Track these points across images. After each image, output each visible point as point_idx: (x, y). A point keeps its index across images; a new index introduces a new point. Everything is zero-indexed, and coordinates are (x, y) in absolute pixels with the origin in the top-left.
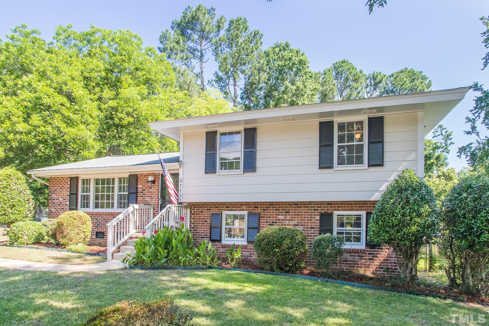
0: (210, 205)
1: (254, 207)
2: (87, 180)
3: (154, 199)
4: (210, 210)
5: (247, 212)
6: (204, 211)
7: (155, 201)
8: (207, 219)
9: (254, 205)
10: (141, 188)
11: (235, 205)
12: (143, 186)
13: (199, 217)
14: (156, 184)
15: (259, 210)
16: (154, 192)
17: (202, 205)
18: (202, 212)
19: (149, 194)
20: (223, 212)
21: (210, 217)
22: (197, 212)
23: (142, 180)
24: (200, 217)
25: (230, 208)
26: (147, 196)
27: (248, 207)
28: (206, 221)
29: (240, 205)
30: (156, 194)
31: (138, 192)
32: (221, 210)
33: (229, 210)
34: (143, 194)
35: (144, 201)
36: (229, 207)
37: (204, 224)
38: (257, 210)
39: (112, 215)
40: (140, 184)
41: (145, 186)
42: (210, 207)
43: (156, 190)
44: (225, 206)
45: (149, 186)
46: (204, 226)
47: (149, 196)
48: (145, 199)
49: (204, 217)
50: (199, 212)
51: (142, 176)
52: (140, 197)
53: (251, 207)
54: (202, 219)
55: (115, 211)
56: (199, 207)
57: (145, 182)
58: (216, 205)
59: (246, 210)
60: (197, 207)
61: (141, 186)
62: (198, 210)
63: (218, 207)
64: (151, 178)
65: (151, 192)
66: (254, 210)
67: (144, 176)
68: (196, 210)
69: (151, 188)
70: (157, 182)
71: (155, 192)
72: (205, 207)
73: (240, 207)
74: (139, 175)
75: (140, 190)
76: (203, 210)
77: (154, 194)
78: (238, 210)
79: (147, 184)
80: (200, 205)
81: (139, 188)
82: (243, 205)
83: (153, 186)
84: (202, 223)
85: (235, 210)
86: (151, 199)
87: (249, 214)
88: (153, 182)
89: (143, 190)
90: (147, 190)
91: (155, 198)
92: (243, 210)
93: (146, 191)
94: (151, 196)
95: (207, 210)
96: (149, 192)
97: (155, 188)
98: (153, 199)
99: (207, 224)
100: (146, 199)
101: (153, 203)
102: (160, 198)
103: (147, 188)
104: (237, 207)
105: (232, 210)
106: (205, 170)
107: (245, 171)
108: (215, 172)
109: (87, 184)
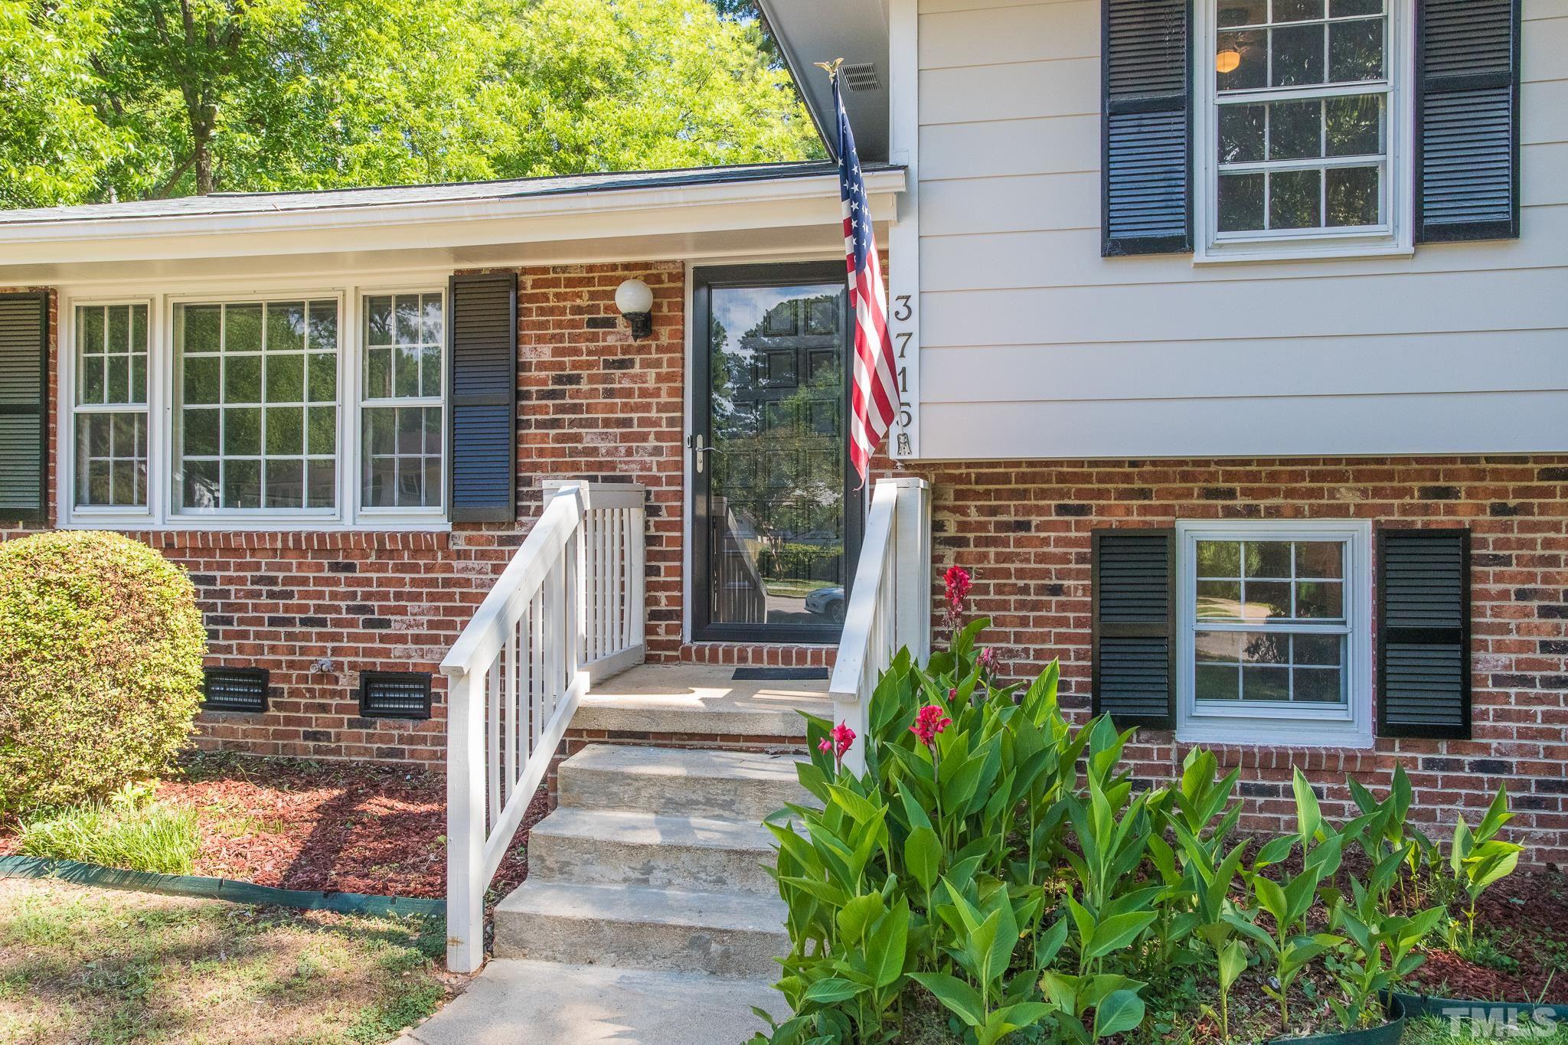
0: (1086, 478)
1: (1426, 493)
2: (119, 313)
3: (652, 443)
4: (1082, 510)
5: (1367, 524)
6: (1035, 520)
7: (657, 451)
8: (1061, 575)
9: (1419, 475)
10: (542, 366)
11: (1273, 477)
12: (556, 352)
13: (1001, 558)
14: (664, 340)
15: (1460, 513)
16: (644, 393)
17: (1022, 478)
18: (1025, 526)
19: (612, 408)
20: (1183, 525)
21: (1080, 558)
22: (983, 527)
23: (551, 311)
24: (1008, 558)
25: (1240, 502)
26: (591, 423)
27: (1377, 493)
28: (1056, 590)
29: (1315, 477)
30: (662, 408)
31: (527, 395)
32: (1166, 510)
33: (1230, 513)
34: (560, 409)
35: (574, 452)
36: (1230, 494)
37: (1036, 606)
38: (1450, 510)
39: (321, 551)
40: (540, 339)
41: (576, 352)
42: (1079, 495)
43: (659, 378)
44: (1196, 487)
45: (610, 350)
46: (1039, 621)
47: (607, 423)
48: (577, 438)
49: (1042, 558)
50: (1001, 526)
51: (555, 283)
52: (540, 424)
53: (1400, 493)
54: (1021, 574)
55: (347, 526)
56: (999, 495)
57: (573, 324)
58: (1127, 478)
59: (1361, 512)
60: (987, 494)
61: (546, 352)
62: (993, 511)
63: (1144, 494)
64: (630, 298)
65: (629, 393)
66: (1426, 510)
67: (570, 283)
68: (974, 516)
69: (623, 364)
70: (667, 321)
71: (657, 393)
72: (1042, 494)
73: (1311, 493)
74: (528, 280)
75: (536, 379)
76: (1028, 511)
77: (647, 407)
78: (1298, 513)
79: (594, 338)
80: (1005, 478)
81: (527, 366)
82: (1341, 477)
83: (641, 350)
84: (1021, 605)
85: (1274, 513)
86: (624, 438)
87: (1388, 540)
88: (644, 324)
89: (558, 380)
90: (592, 379)
91: (659, 436)
92: (1341, 511)
93: (584, 386)
94: (627, 422)
95: (1062, 510)
96: (610, 393)
97: (657, 364)
98: (644, 437)
99: (1062, 606)
100: (590, 437)
101: (644, 467)
102: (688, 431)
103: (590, 365)
104: (1290, 494)
105: (1251, 512)
106: (1106, 230)
107: (1426, 234)
108: (1181, 244)
109: (119, 343)
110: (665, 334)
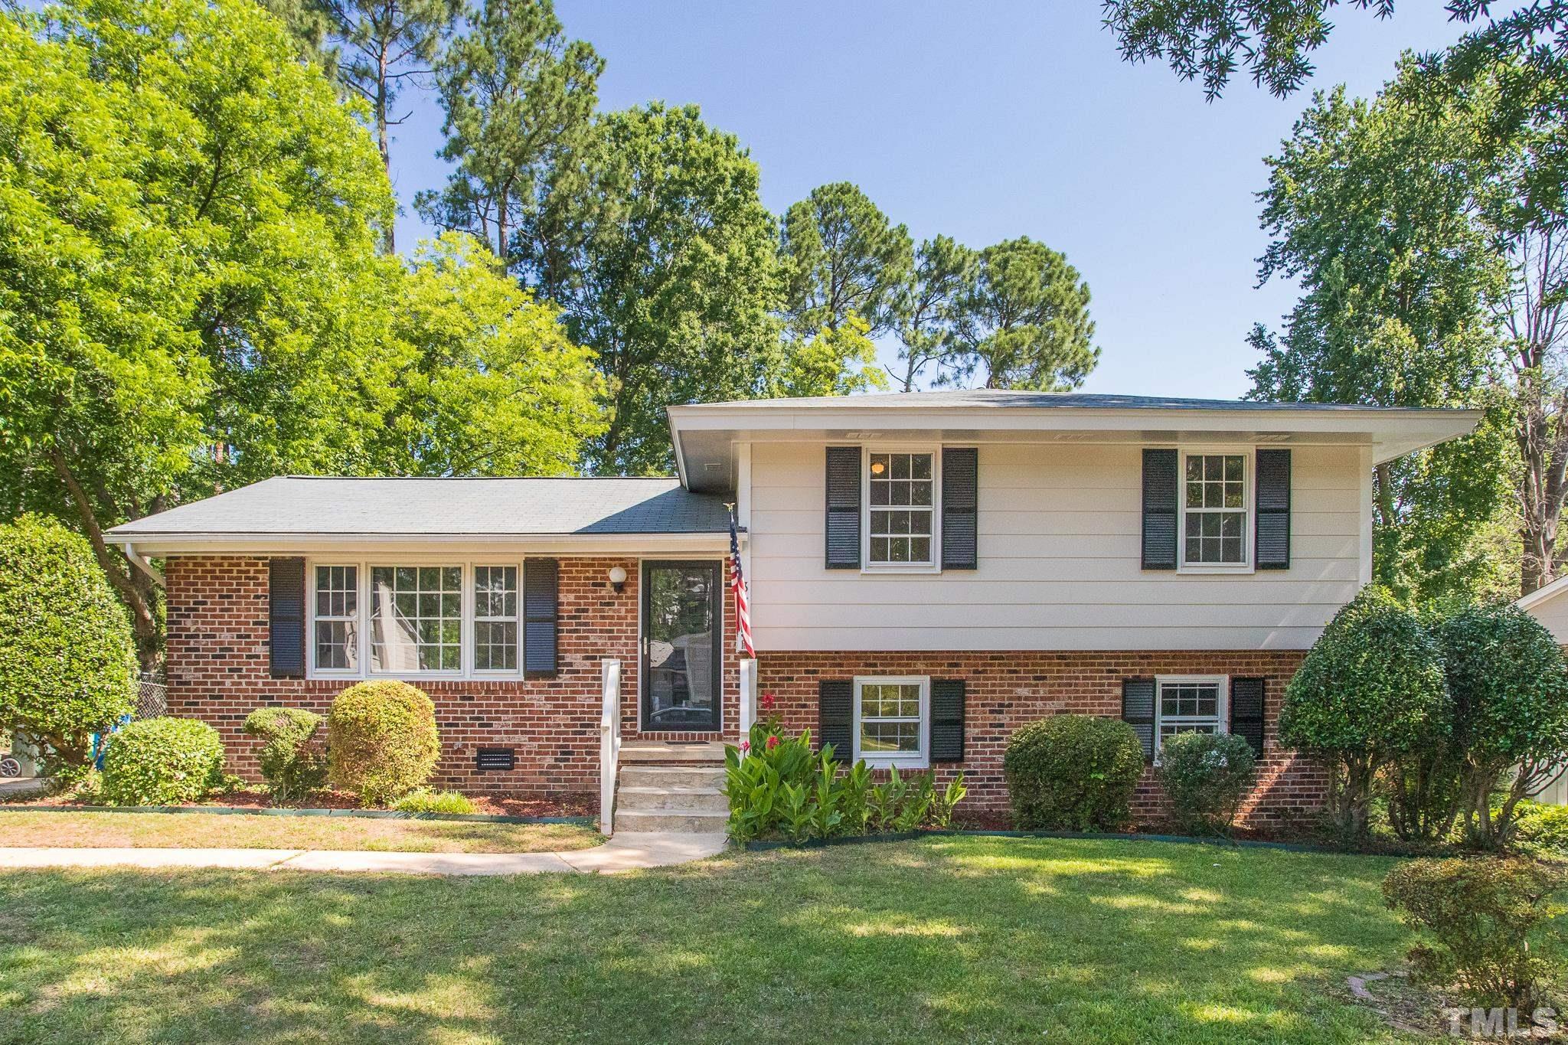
0: (817, 658)
1: (950, 665)
2: (338, 571)
3: (623, 641)
4: (815, 672)
5: (928, 678)
6: (796, 676)
7: (626, 645)
8: (807, 699)
9: (947, 658)
10: (569, 604)
11: (892, 658)
12: (576, 598)
13: (781, 692)
14: (629, 594)
15: (962, 673)
16: (619, 618)
17: (790, 658)
18: (791, 679)
19: (604, 624)
20: (856, 678)
21: (815, 692)
22: (773, 679)
23: (574, 578)
24: (784, 692)
25: (879, 669)
26: (594, 631)
27: (932, 665)
28: (804, 706)
29: (908, 658)
30: (628, 625)
31: (562, 617)
32: (849, 672)
33: (875, 673)
34: (577, 624)
35: (585, 644)
36: (875, 665)
37: (795, 713)
38: (958, 672)
39: (456, 691)
40: (568, 591)
41: (587, 598)
42: (814, 665)
43: (627, 611)
44: (862, 662)
45: (603, 597)
46: (797, 720)
47: (601, 631)
48: (587, 638)
49: (798, 692)
50: (781, 679)
51: (576, 565)
52: (569, 631)
53: (941, 665)
54: (789, 699)
55: (467, 678)
56: (780, 665)
57: (585, 585)
58: (834, 658)
59: (925, 673)
60: (775, 665)
61: (571, 598)
62: (778, 672)
63: (841, 665)
64: (616, 575)
65: (612, 617)
66: (949, 672)
67: (583, 565)
68: (769, 674)
69: (608, 604)
70: (631, 585)
71: (626, 618)
72: (799, 665)
73: (907, 665)
74: (563, 563)
75: (566, 610)
76: (793, 672)
77: (621, 625)
78: (901, 673)
79: (595, 591)
80: (783, 658)
81: (562, 604)
82: (917, 658)
83: (617, 598)
84: (790, 713)
85: (892, 673)
86: (610, 638)
87: (936, 684)
88: (620, 587)
89: (577, 611)
90: (594, 611)
91: (627, 638)
92: (917, 672)
93: (590, 614)
94: (612, 631)
95: (807, 672)
96: (603, 617)
97: (626, 604)
98: (620, 638)
99: (807, 713)
100: (593, 638)
101: (620, 652)
102: (640, 636)
103: (593, 604)
104: (899, 665)
105: (884, 673)
106: (827, 559)
107: (946, 566)
108: (856, 566)
109: (338, 586)
110: (629, 591)
